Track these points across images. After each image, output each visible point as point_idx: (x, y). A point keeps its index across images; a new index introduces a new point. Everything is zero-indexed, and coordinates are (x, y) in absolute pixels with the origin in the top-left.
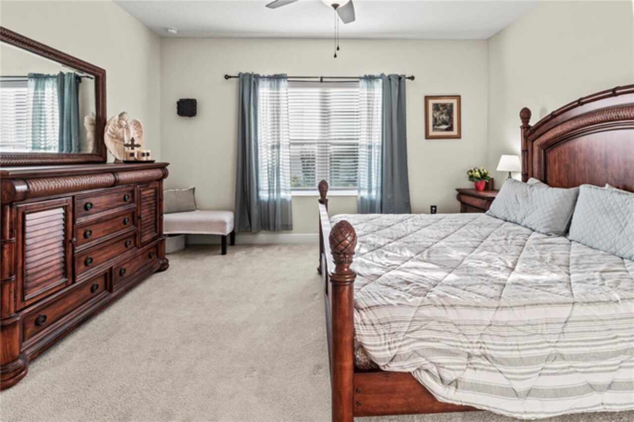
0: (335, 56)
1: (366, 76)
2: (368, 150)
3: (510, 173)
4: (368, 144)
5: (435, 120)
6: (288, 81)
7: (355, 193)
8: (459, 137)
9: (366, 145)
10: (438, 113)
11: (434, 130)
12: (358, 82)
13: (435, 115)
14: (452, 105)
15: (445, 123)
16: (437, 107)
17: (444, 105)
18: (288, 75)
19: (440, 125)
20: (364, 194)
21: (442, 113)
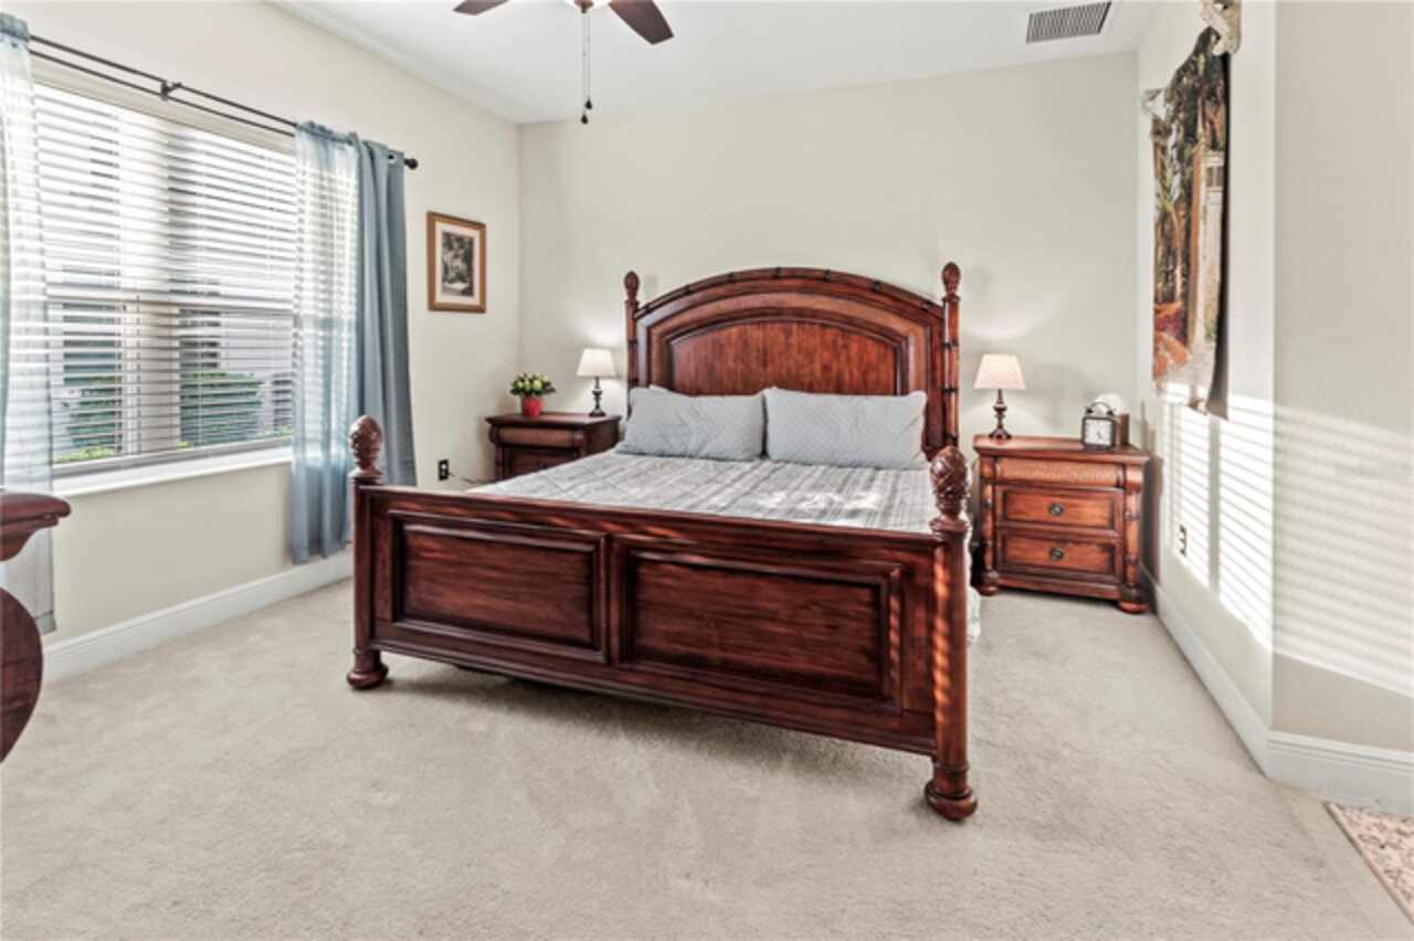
0: (585, 120)
1: (312, 125)
2: (321, 333)
3: (597, 379)
4: (321, 315)
5: (446, 269)
6: (33, 53)
7: (285, 455)
8: (480, 310)
9: (315, 318)
10: (451, 254)
11: (445, 290)
12: (292, 135)
13: (445, 259)
14: (471, 242)
15: (460, 278)
16: (449, 240)
17: (460, 239)
18: (32, 31)
19: (451, 281)
20: (314, 455)
21: (456, 256)
